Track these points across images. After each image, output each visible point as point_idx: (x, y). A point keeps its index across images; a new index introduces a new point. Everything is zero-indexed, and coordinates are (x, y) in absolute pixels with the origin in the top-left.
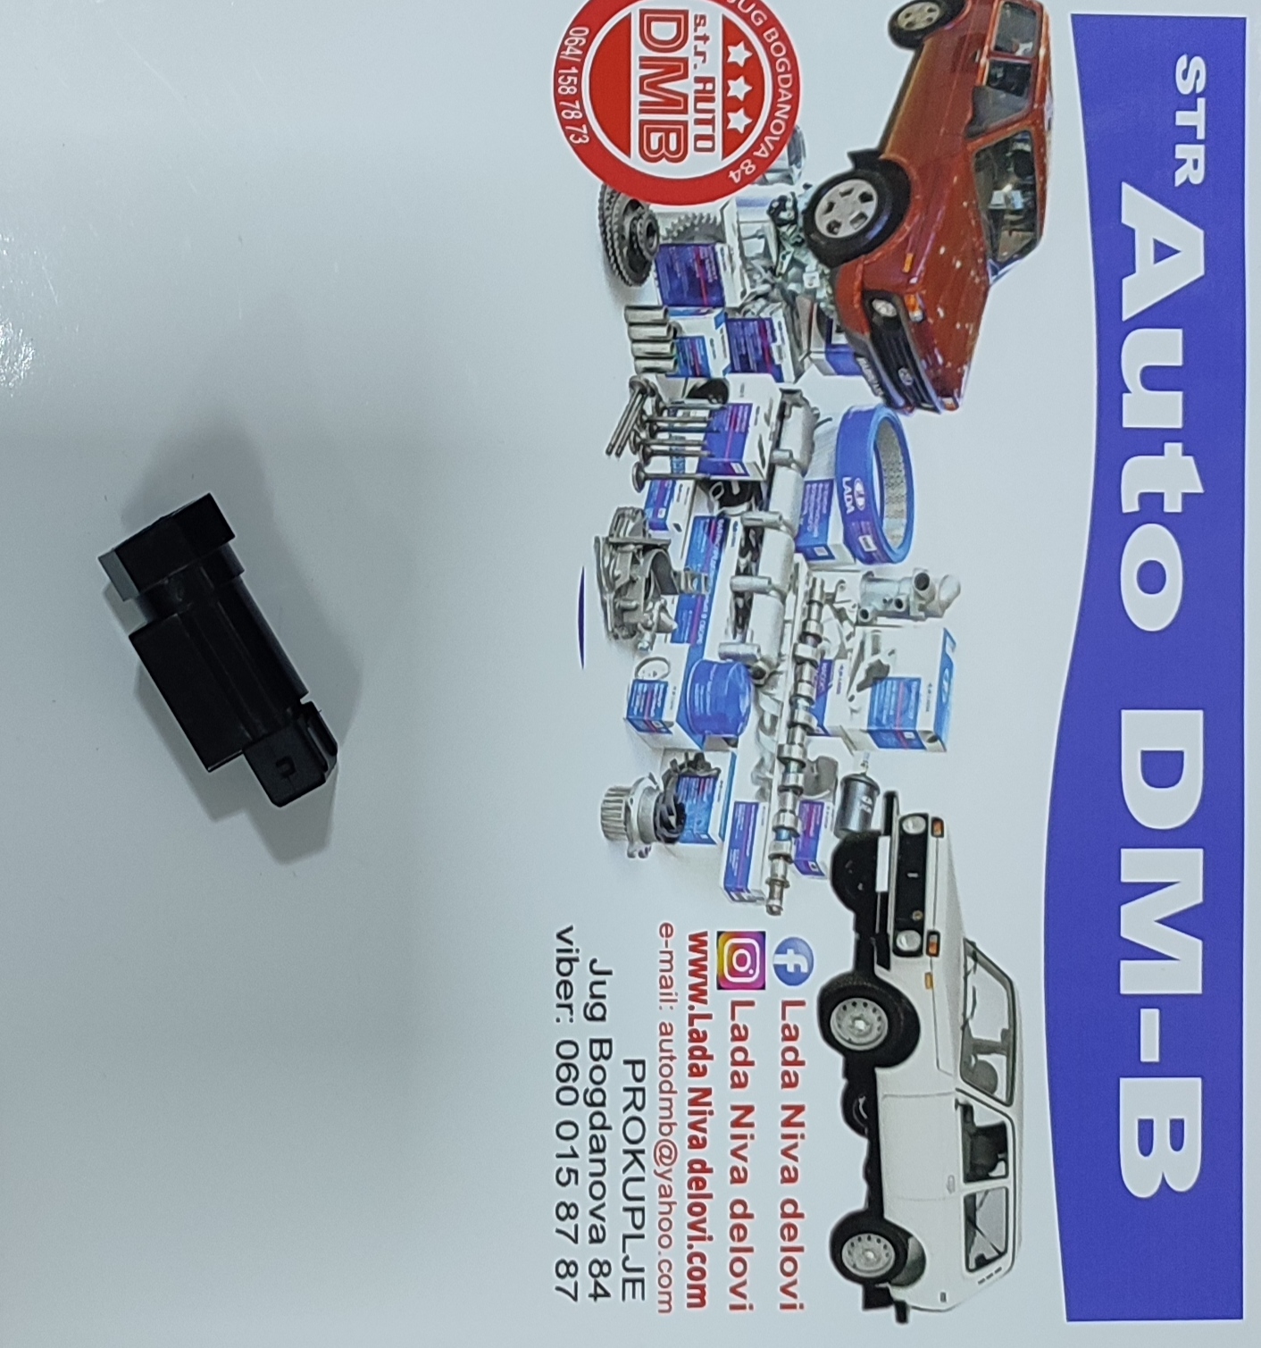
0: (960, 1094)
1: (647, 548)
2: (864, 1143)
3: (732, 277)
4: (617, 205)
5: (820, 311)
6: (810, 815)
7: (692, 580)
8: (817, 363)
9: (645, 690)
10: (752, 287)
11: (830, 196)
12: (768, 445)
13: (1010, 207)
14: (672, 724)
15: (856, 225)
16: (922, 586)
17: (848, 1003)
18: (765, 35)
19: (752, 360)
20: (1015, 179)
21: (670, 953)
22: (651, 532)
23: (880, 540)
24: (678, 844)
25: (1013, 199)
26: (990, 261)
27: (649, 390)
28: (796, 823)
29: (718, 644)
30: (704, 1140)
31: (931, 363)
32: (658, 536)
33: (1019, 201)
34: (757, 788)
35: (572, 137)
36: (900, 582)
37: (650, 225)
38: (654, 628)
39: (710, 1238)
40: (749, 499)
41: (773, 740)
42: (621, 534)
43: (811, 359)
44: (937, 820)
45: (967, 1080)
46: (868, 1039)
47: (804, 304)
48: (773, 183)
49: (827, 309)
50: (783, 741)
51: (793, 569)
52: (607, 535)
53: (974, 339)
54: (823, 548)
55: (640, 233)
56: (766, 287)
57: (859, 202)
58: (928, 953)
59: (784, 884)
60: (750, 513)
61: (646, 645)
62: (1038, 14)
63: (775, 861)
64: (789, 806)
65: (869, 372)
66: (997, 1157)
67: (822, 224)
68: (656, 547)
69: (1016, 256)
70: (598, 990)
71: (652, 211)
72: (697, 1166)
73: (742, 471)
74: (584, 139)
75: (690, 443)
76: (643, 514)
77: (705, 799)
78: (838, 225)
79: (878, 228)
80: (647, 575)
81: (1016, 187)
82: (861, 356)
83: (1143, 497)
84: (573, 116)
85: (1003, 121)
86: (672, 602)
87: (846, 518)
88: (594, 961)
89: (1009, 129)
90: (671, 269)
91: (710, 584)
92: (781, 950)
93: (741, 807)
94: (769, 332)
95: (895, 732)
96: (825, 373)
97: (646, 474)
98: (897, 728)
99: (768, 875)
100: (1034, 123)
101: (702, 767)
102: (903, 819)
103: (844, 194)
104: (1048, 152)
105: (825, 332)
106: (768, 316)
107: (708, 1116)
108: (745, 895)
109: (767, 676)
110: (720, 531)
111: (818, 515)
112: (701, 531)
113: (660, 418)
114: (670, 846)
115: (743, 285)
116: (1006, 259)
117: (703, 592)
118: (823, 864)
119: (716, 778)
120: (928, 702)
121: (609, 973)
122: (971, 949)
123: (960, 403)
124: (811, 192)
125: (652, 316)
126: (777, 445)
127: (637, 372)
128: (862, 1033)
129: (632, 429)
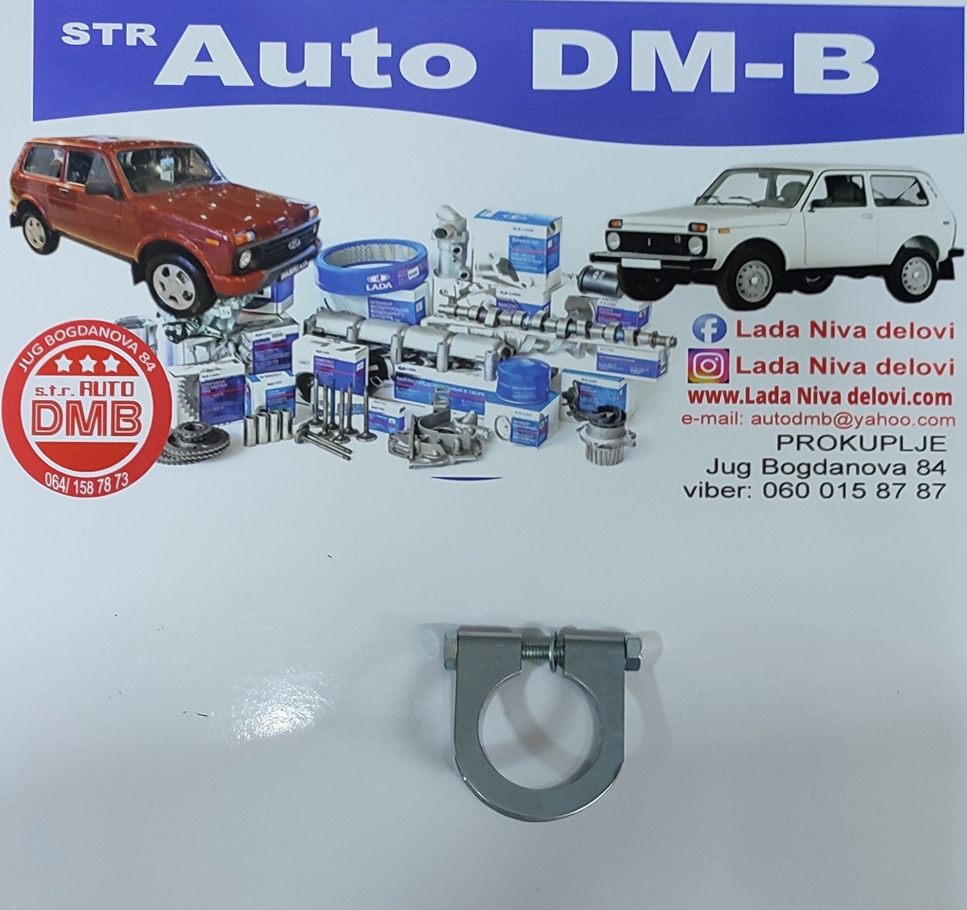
0: (804, 209)
1: (417, 432)
2: (838, 279)
3: (223, 369)
4: (172, 452)
5: (248, 306)
6: (606, 317)
7: (440, 399)
8: (285, 308)
9: (518, 434)
10: (230, 355)
11: (164, 298)
12: (344, 345)
13: (173, 167)
14: (542, 415)
15: (186, 279)
16: (443, 234)
17: (739, 289)
18: (49, 345)
19: (282, 355)
20: (152, 164)
21: (703, 417)
22: (405, 429)
23: (411, 264)
24: (626, 411)
25: (166, 165)
26: (211, 182)
27: (304, 430)
28: (612, 326)
29: (485, 382)
30: (834, 393)
31: (284, 226)
32: (408, 424)
33: (168, 161)
34: (587, 354)
35: (123, 485)
36: (440, 249)
37: (186, 428)
38: (474, 427)
39: (903, 389)
40: (383, 359)
41: (554, 341)
42: (407, 450)
43: (283, 312)
44: (610, 225)
45: (795, 203)
46: (764, 274)
47: (242, 318)
48: (156, 340)
49: (246, 301)
50: (554, 335)
51: (432, 327)
52: (408, 461)
53: (267, 194)
54: (417, 305)
55: (192, 435)
56: (231, 346)
57: (169, 277)
58: (705, 231)
59: (655, 335)
60: (392, 358)
61: (486, 432)
62: (33, 146)
63: (638, 341)
64: (600, 331)
65: (291, 271)
66: (849, 183)
67: (185, 305)
68: (416, 426)
69: (208, 163)
70: (728, 468)
71: (176, 428)
72: (853, 398)
73: (362, 363)
74: (125, 476)
75: (342, 400)
76: (393, 434)
77: (595, 392)
78: (186, 293)
79: (188, 263)
80: (437, 432)
81: (158, 162)
82: (280, 277)
83: (380, 72)
84: (108, 484)
85: (110, 172)
86: (455, 414)
87: (396, 288)
88: (708, 471)
89: (116, 167)
90: (218, 414)
91: (443, 386)
92: (701, 338)
93: (601, 365)
94: (263, 343)
95: (548, 254)
96: (292, 303)
97: (365, 432)
98: (545, 253)
99: (648, 347)
100: (112, 150)
101: (573, 393)
102: (609, 249)
103: (164, 289)
104: (134, 140)
105: (261, 303)
106: (251, 343)
107: (818, 390)
108: (662, 364)
109: (508, 347)
110: (405, 379)
111: (393, 309)
112: (405, 393)
113: (325, 421)
114: (627, 417)
115: (229, 361)
116: (210, 171)
117: (448, 392)
118: (640, 307)
119: (579, 384)
120: (526, 230)
121: (716, 461)
122: (702, 199)
123: (313, 205)
124: (162, 312)
125: (251, 427)
126: (343, 338)
127: (291, 438)
128: (761, 280)
129: (333, 441)
